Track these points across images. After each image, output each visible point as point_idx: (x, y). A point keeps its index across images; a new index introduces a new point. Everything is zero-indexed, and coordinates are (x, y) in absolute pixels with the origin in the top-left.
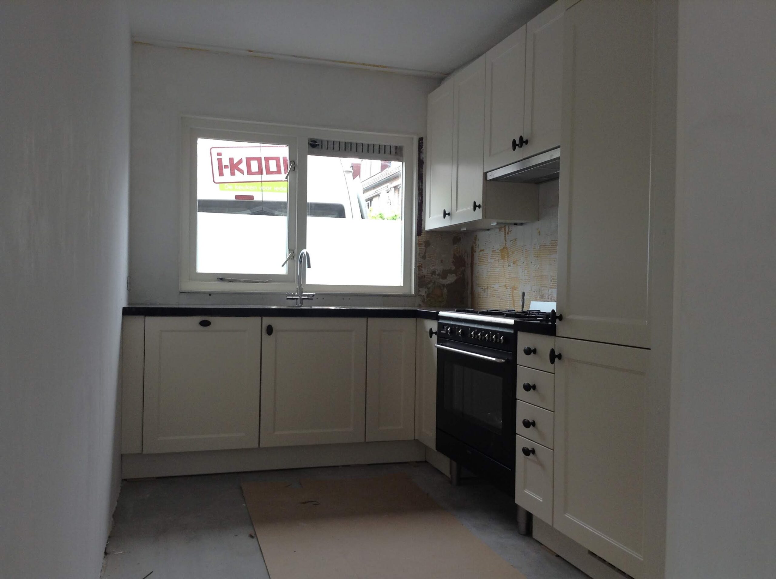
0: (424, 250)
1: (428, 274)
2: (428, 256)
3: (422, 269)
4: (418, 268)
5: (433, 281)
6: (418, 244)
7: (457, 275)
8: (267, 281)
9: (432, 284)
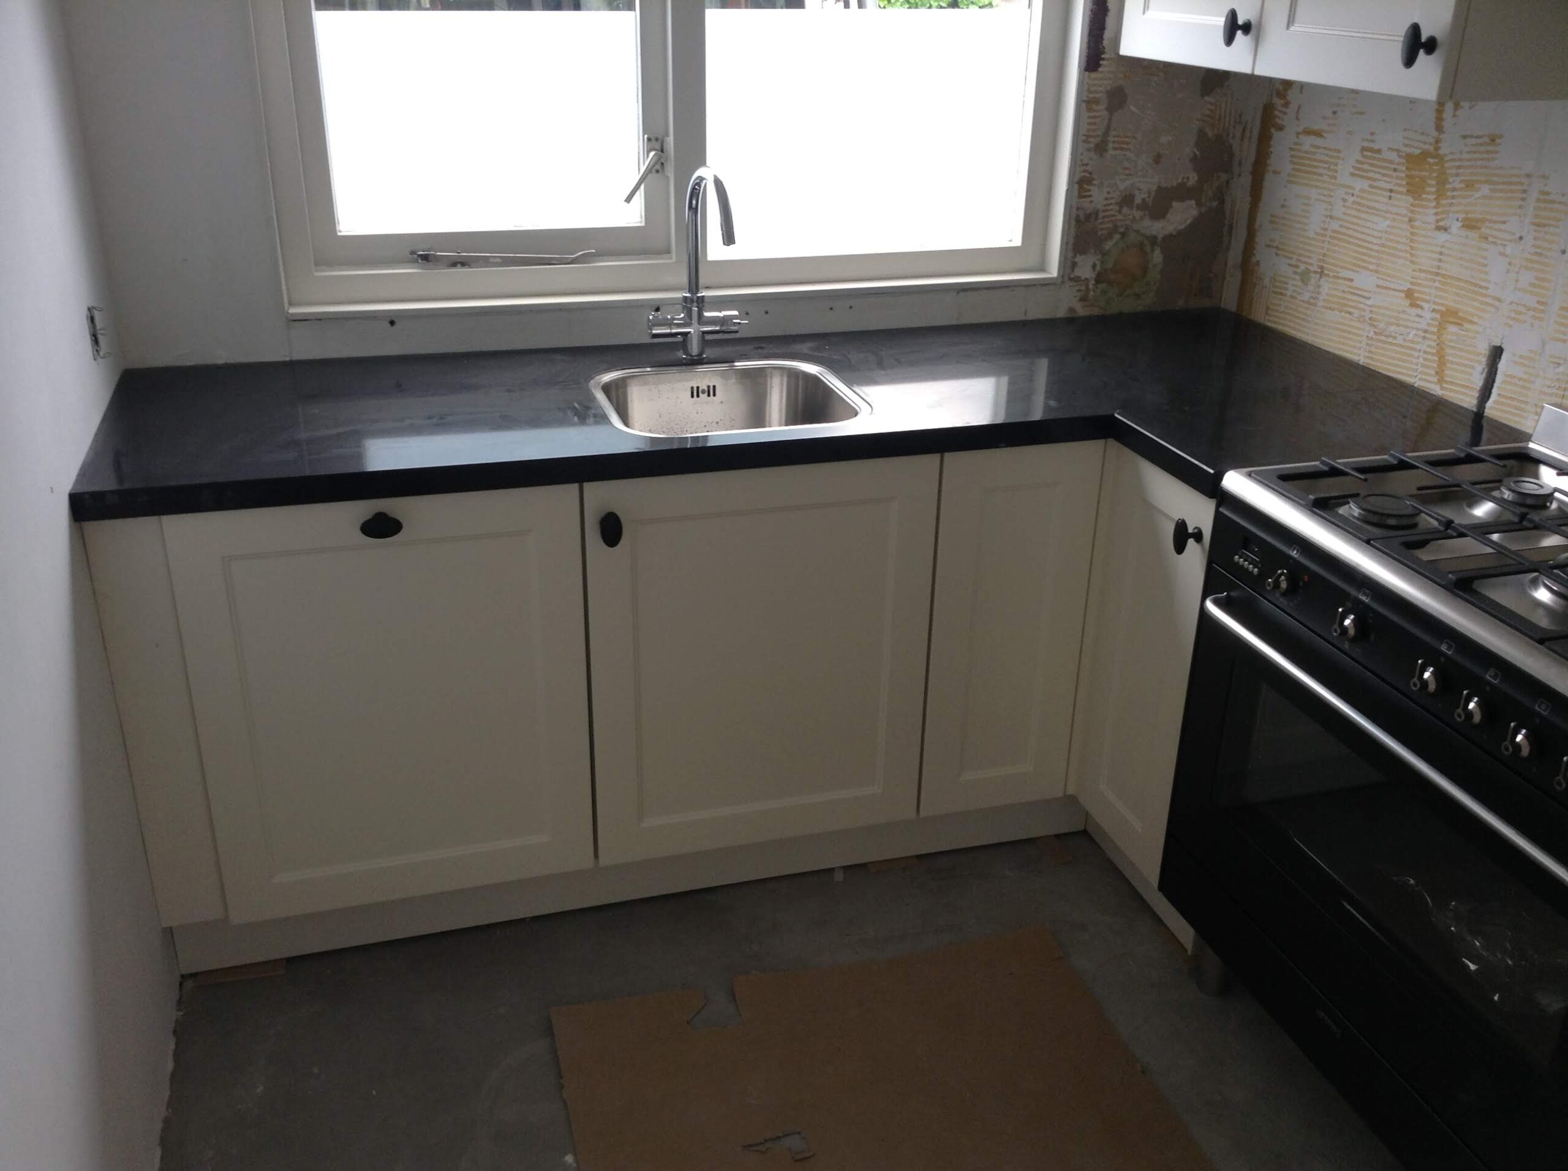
0: (1106, 121)
1: (1109, 208)
2: (1114, 142)
3: (1090, 190)
4: (1076, 186)
5: (1122, 230)
6: (1085, 102)
7: (1199, 204)
8: (577, 258)
9: (1117, 236)
